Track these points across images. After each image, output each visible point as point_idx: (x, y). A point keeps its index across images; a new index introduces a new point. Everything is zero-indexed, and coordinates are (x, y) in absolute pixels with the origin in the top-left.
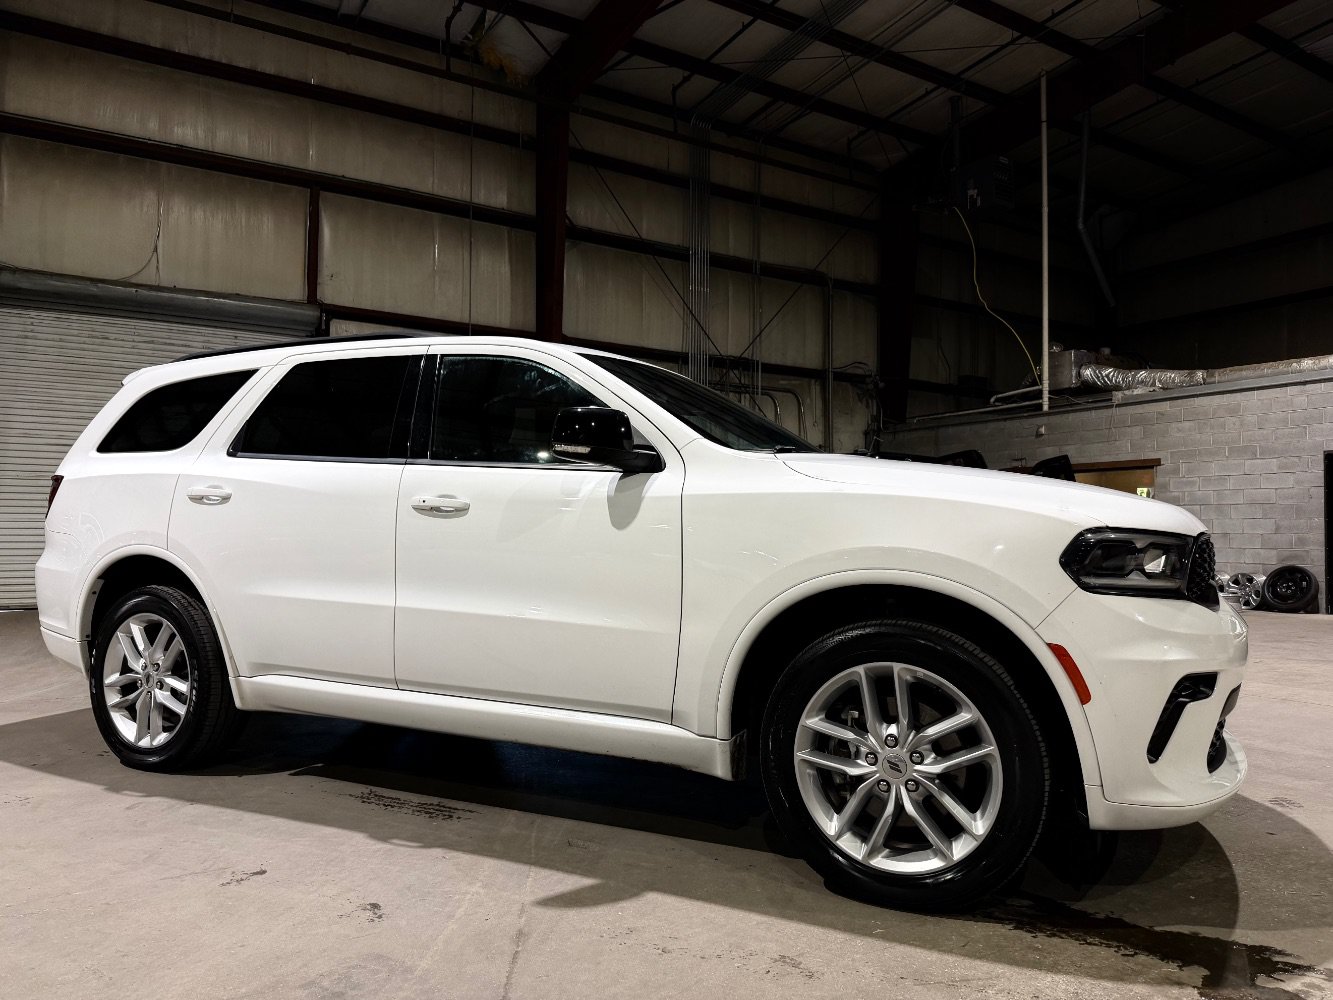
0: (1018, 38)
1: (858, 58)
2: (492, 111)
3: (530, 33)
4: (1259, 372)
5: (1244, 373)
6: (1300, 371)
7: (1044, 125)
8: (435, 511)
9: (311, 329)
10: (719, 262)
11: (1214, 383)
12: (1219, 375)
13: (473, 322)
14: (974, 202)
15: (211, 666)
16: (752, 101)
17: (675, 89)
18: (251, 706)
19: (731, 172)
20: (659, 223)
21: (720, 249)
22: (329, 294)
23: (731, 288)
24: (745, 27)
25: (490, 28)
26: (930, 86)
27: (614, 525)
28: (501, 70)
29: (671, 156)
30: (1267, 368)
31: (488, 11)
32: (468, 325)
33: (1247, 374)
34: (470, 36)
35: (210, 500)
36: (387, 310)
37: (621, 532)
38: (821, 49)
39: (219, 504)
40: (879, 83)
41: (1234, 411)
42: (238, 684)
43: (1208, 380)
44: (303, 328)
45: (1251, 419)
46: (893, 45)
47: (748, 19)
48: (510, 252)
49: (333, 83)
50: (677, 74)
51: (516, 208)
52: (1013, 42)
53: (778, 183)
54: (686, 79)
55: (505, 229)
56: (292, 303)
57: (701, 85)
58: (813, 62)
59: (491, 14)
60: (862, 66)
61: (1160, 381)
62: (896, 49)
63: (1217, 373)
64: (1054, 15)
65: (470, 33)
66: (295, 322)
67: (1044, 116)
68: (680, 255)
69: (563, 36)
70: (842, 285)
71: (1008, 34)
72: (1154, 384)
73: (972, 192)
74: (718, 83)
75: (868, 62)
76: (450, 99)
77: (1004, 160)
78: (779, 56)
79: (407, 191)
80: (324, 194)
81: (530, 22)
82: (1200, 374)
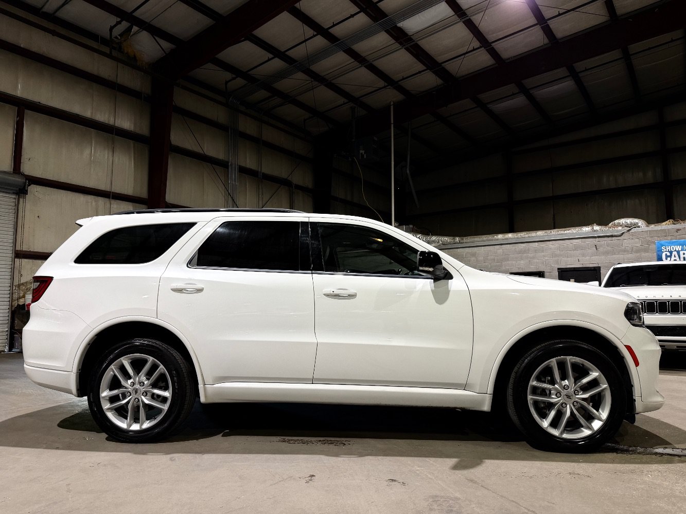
0: (387, 86)
1: (316, 83)
2: (127, 78)
3: (158, 42)
4: (481, 239)
5: (476, 239)
6: (497, 240)
7: (392, 125)
8: (337, 296)
9: (16, 189)
10: (243, 170)
11: (463, 243)
12: (466, 240)
13: (113, 191)
14: (363, 156)
15: (186, 380)
16: (262, 94)
17: (227, 83)
18: (210, 401)
19: (248, 126)
20: (213, 148)
21: (243, 165)
22: (28, 168)
23: (247, 184)
24: (269, 60)
25: (133, 35)
26: (346, 101)
27: (437, 302)
28: (135, 58)
29: (218, 114)
30: (485, 237)
31: (134, 27)
32: (110, 192)
33: (478, 239)
34: (119, 37)
35: (187, 291)
36: (62, 181)
37: (442, 306)
38: (300, 76)
39: (195, 293)
40: (324, 95)
41: (474, 255)
42: (205, 389)
43: (461, 241)
44: (12, 188)
45: (481, 258)
46: (334, 79)
47: (271, 56)
48: (134, 153)
49: (34, 48)
50: (228, 75)
51: (138, 131)
52: (385, 87)
53: (270, 135)
54: (234, 79)
55: (132, 142)
56: (5, 172)
57: (240, 82)
58: (296, 81)
59: (135, 29)
60: (318, 86)
61: (441, 241)
62: (333, 82)
63: (464, 238)
64: (403, 79)
65: (119, 35)
66: (9, 184)
67: (392, 122)
68: (223, 165)
69: (173, 46)
70: (298, 187)
71: (382, 83)
72: (438, 242)
73: (362, 152)
74: (247, 82)
75: (321, 85)
76: (103, 67)
77: (376, 139)
78: (281, 75)
79: (78, 115)
80: (27, 111)
81: (158, 37)
82: (457, 239)
